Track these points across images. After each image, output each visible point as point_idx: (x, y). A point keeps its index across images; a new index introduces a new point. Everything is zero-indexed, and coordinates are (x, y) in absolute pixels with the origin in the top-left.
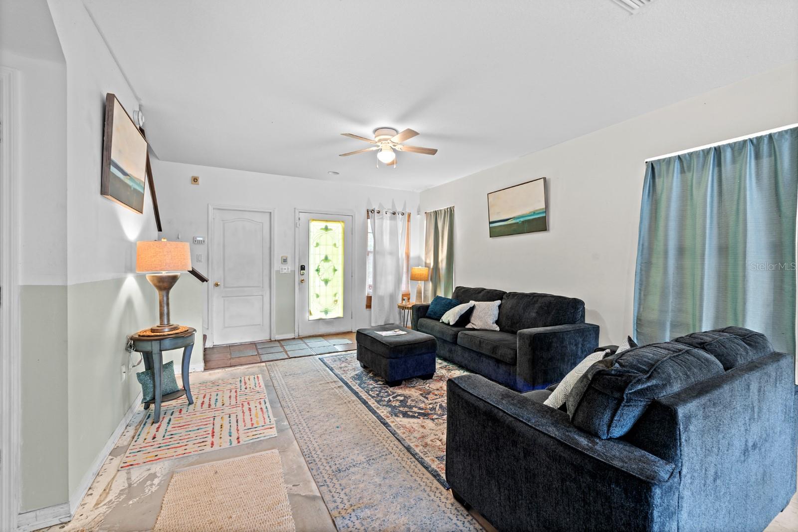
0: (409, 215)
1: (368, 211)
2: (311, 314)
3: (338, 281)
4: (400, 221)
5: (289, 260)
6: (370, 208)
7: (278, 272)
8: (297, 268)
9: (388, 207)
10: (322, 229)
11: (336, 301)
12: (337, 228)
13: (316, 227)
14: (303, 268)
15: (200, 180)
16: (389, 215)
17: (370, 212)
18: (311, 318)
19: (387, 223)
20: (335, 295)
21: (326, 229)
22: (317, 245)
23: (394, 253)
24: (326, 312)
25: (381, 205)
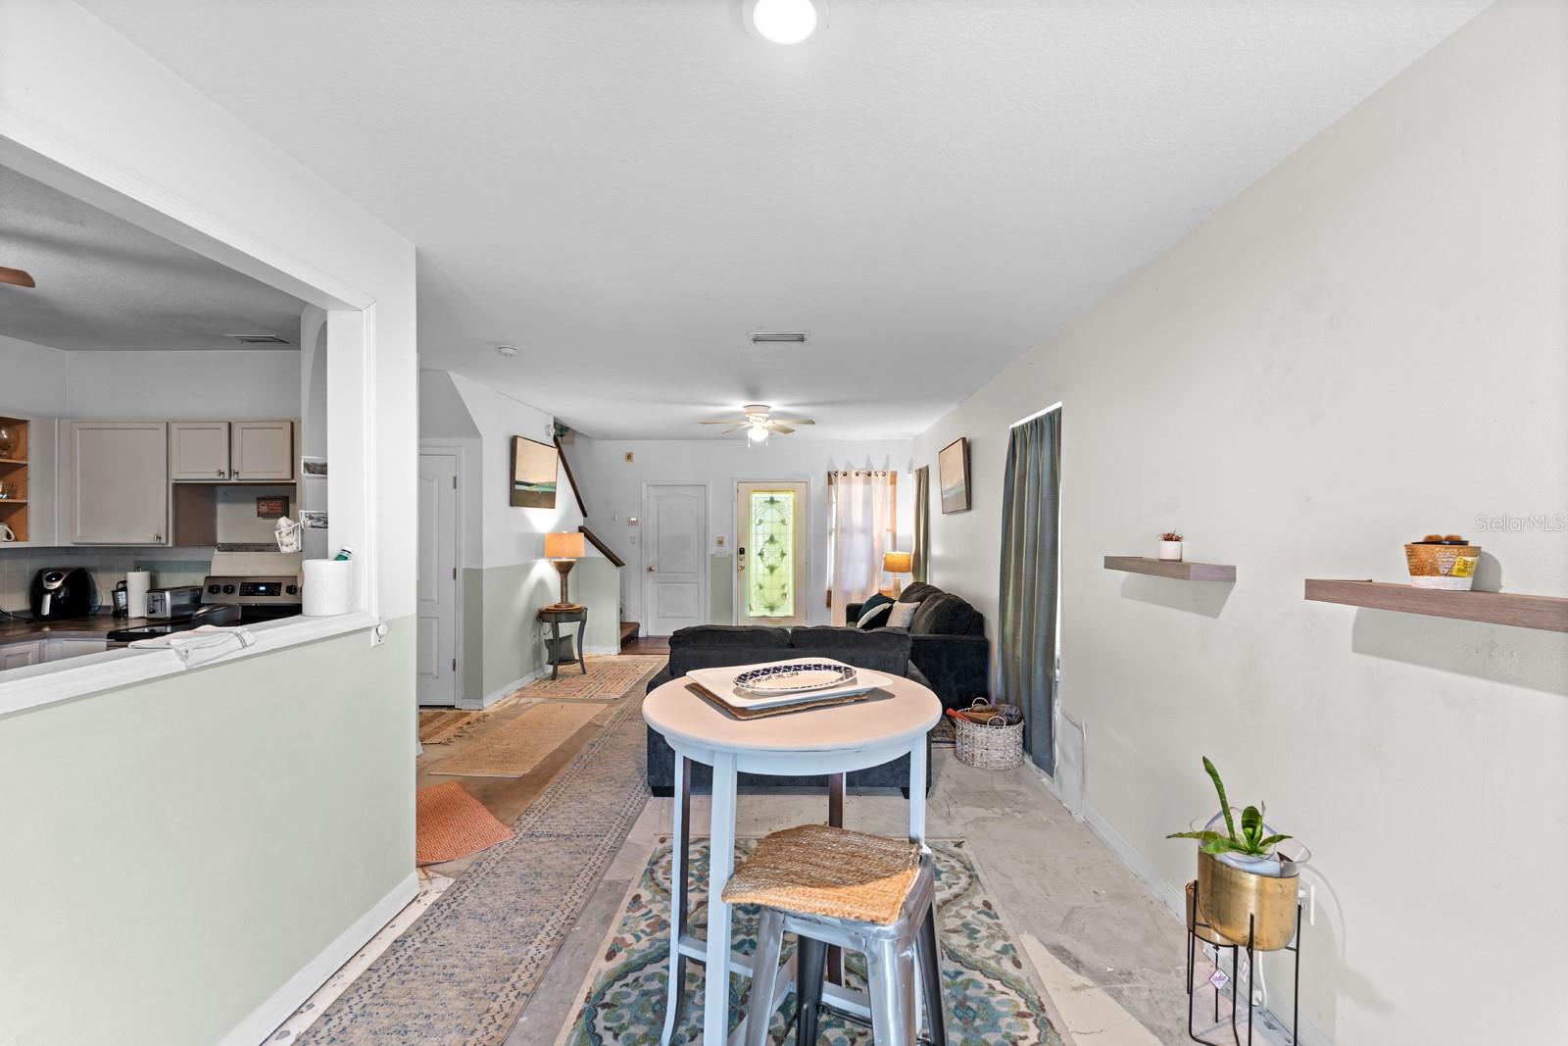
0: (894, 475)
1: (829, 475)
2: (751, 608)
3: (787, 568)
4: (879, 485)
5: (726, 543)
6: (833, 470)
7: (713, 556)
8: (735, 551)
9: (860, 465)
10: (766, 502)
11: (785, 595)
12: (787, 499)
13: (758, 499)
14: (742, 551)
15: (634, 457)
16: (861, 476)
17: (833, 476)
18: (752, 614)
19: (858, 487)
20: (783, 587)
21: (772, 501)
22: (761, 522)
23: (867, 531)
24: (772, 608)
25: (849, 465)
